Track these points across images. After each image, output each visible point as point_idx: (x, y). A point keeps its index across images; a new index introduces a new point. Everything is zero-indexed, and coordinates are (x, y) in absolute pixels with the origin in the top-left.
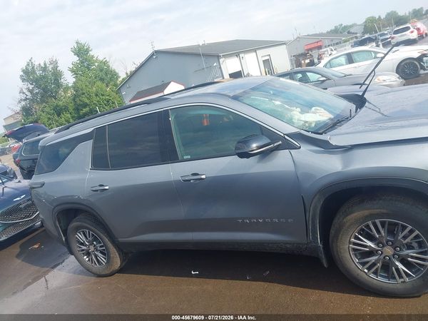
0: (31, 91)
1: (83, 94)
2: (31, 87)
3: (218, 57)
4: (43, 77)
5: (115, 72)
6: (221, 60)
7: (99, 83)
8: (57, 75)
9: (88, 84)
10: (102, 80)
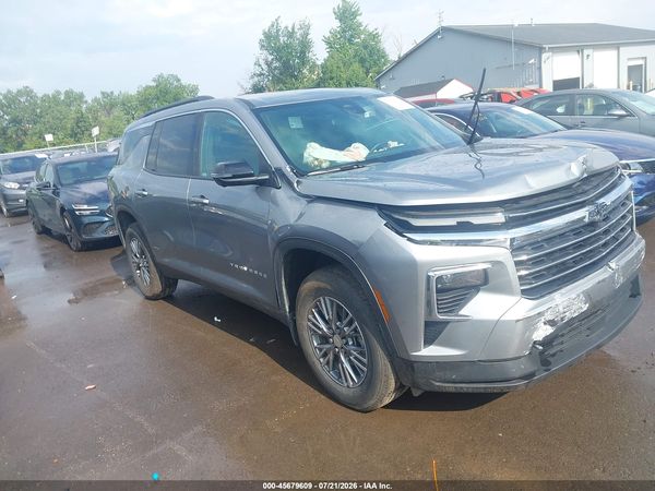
0: (269, 64)
1: (332, 79)
2: (270, 57)
3: (541, 50)
4: (287, 46)
5: (384, 52)
6: (544, 56)
7: (356, 66)
8: (305, 45)
9: (341, 65)
10: (362, 61)
